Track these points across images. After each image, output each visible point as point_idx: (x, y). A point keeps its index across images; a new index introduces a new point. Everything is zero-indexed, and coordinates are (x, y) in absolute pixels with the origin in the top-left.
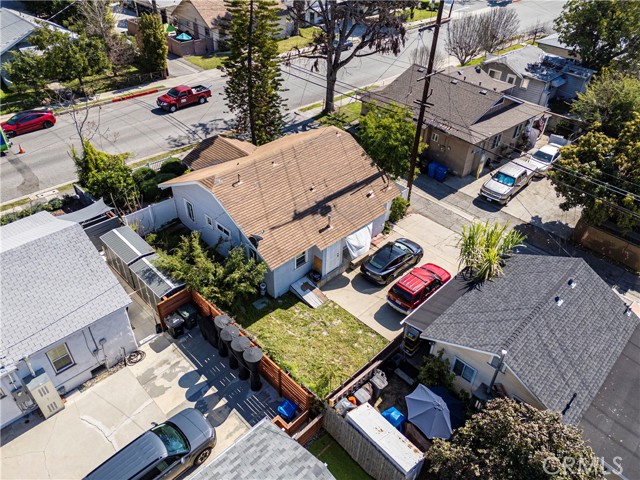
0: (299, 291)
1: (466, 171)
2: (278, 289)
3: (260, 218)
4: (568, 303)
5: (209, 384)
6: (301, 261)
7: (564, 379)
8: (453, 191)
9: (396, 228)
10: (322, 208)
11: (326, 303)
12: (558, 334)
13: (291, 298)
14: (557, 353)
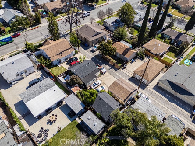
0: (58, 64)
1: (91, 45)
2: (54, 64)
4: (87, 66)
5: (44, 75)
6: (58, 60)
8: (88, 49)
9: (76, 55)
10: (61, 53)
11: (61, 66)
12: (84, 69)
13: (56, 66)
14: (83, 71)
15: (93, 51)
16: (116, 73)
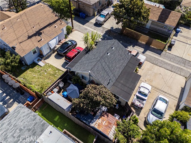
0: (37, 62)
3: (15, 40)
4: (111, 54)
5: (7, 96)
6: (35, 52)
7: (108, 75)
8: (88, 22)
9: (69, 36)
10: (38, 33)
11: (46, 64)
12: (107, 63)
13: (34, 64)
14: (107, 69)
15: (98, 24)
16: (161, 59)
